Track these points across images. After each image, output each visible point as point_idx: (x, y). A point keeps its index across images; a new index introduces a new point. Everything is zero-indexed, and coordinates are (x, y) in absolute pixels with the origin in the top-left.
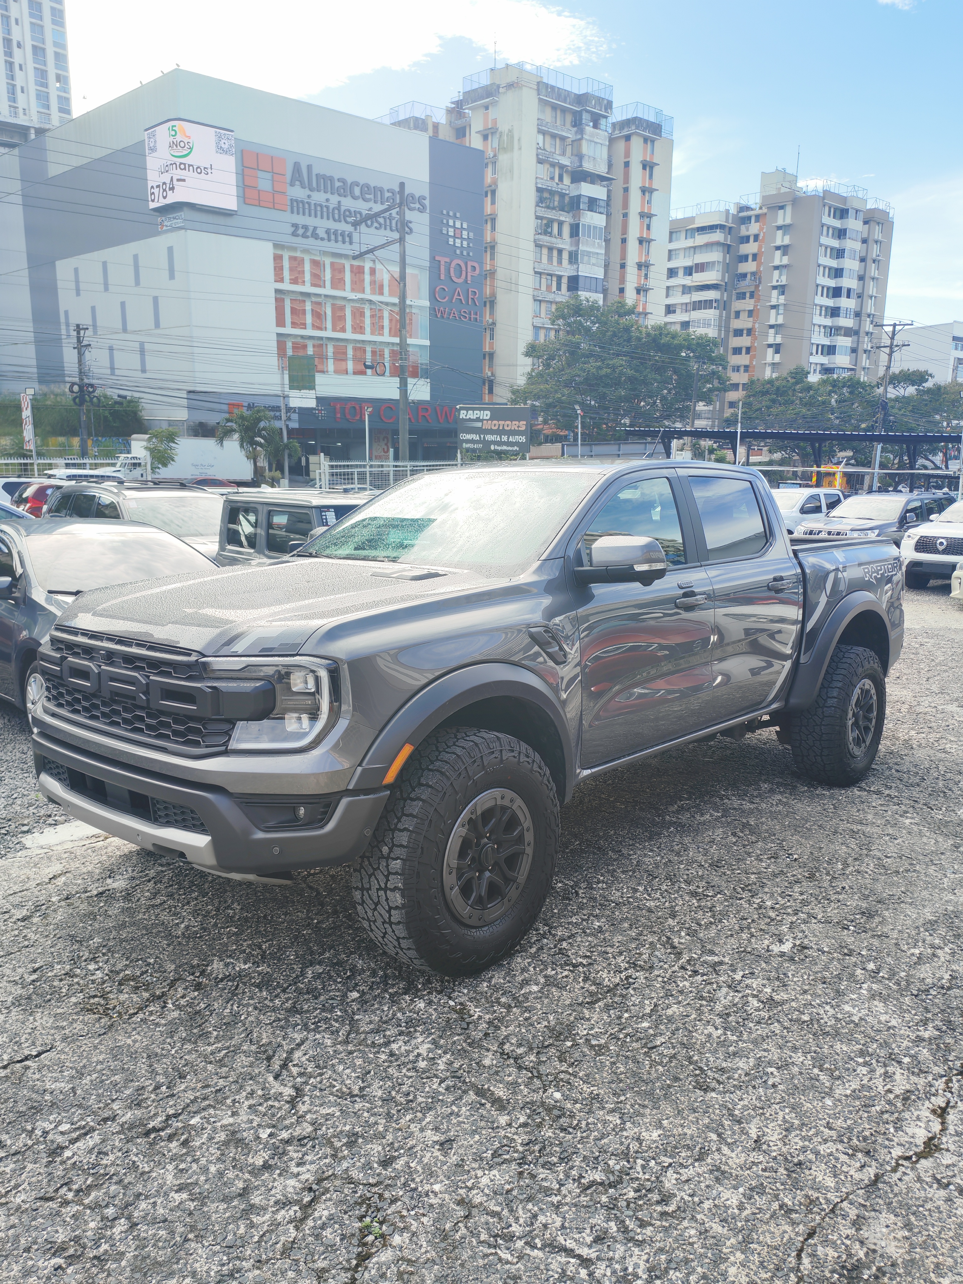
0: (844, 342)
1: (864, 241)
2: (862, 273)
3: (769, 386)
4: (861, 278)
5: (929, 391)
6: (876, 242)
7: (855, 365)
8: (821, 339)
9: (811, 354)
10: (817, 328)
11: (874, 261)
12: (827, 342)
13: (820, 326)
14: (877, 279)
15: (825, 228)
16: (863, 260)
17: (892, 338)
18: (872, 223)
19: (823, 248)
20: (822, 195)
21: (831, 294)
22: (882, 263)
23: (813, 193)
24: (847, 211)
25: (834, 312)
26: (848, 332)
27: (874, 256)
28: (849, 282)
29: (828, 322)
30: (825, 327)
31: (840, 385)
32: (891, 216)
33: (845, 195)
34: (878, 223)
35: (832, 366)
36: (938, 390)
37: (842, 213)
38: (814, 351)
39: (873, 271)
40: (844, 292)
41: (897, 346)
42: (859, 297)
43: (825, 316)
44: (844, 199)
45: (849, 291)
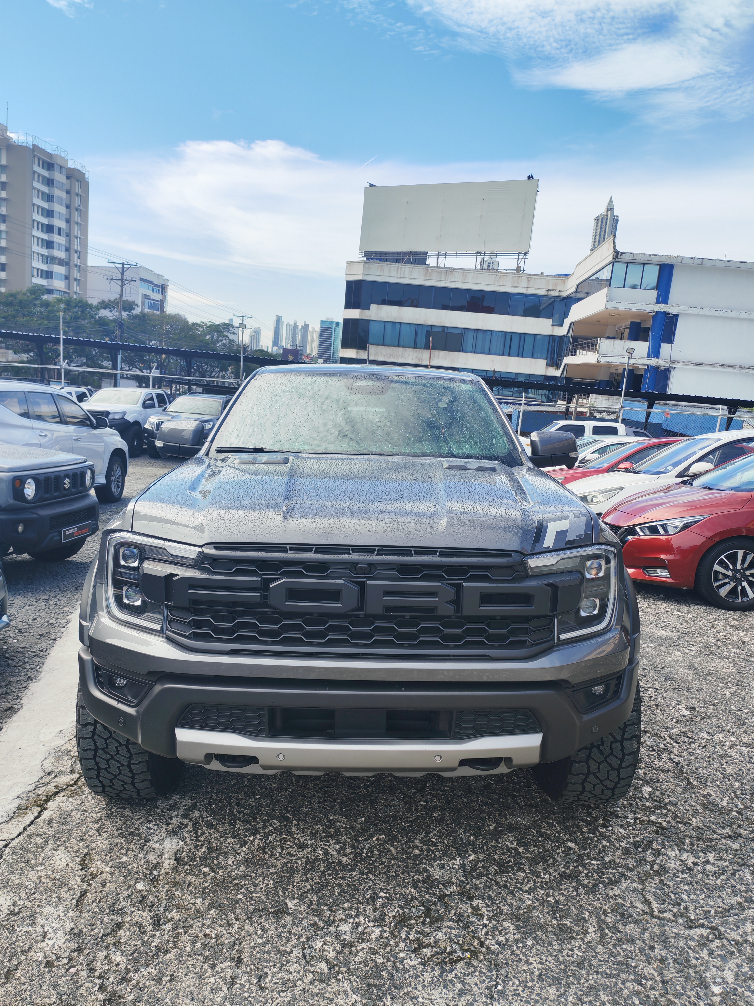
0: (59, 270)
1: (68, 192)
2: (68, 217)
3: (11, 298)
4: (68, 221)
5: (136, 316)
6: (77, 195)
7: (69, 289)
8: (39, 264)
9: (33, 276)
10: (35, 255)
11: (77, 210)
12: (45, 267)
13: (38, 254)
14: (80, 224)
15: (36, 176)
16: (68, 207)
17: (122, 274)
18: (73, 179)
19: (36, 191)
20: (31, 147)
21: (45, 229)
22: (83, 211)
23: (24, 144)
24: (53, 165)
25: (49, 245)
26: (61, 262)
27: (76, 205)
28: (59, 223)
29: (45, 251)
30: (42, 255)
31: (73, 305)
32: (86, 176)
33: (50, 152)
34: (78, 180)
35: (51, 288)
36: (143, 317)
37: (49, 166)
38: (35, 274)
39: (76, 217)
40: (56, 230)
41: (126, 280)
42: (67, 236)
43: (42, 247)
44: (50, 155)
45: (59, 229)
